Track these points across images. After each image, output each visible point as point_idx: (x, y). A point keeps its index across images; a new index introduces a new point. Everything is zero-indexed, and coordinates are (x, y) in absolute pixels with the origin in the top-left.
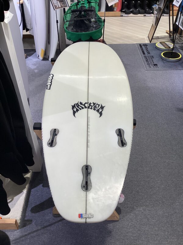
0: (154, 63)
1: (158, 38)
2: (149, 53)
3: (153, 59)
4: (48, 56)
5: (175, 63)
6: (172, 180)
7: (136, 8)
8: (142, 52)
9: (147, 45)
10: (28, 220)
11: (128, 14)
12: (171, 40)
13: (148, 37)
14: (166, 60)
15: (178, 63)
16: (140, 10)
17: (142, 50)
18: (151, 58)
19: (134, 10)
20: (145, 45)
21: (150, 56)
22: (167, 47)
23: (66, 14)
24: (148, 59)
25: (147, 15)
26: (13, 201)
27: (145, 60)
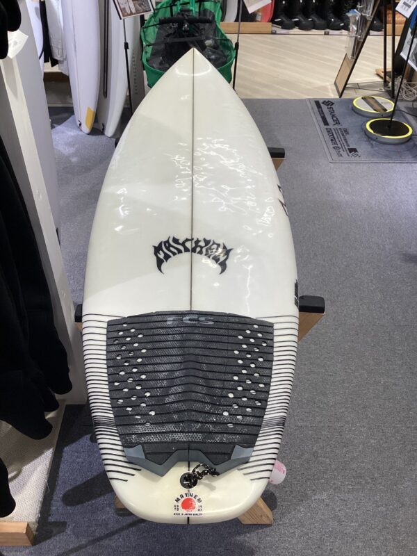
0: (348, 146)
1: (357, 87)
2: (337, 122)
3: (348, 137)
4: (104, 126)
5: (397, 147)
6: (394, 427)
7: (306, 16)
8: (320, 119)
9: (333, 104)
10: (56, 524)
11: (289, 29)
12: (387, 91)
13: (335, 83)
14: (376, 140)
15: (403, 146)
16: (316, 19)
17: (321, 113)
18: (343, 135)
19: (302, 20)
20: (329, 103)
21: (340, 129)
22: (379, 108)
23: (145, 27)
24: (335, 136)
25: (331, 32)
26: (20, 477)
27: (328, 138)
